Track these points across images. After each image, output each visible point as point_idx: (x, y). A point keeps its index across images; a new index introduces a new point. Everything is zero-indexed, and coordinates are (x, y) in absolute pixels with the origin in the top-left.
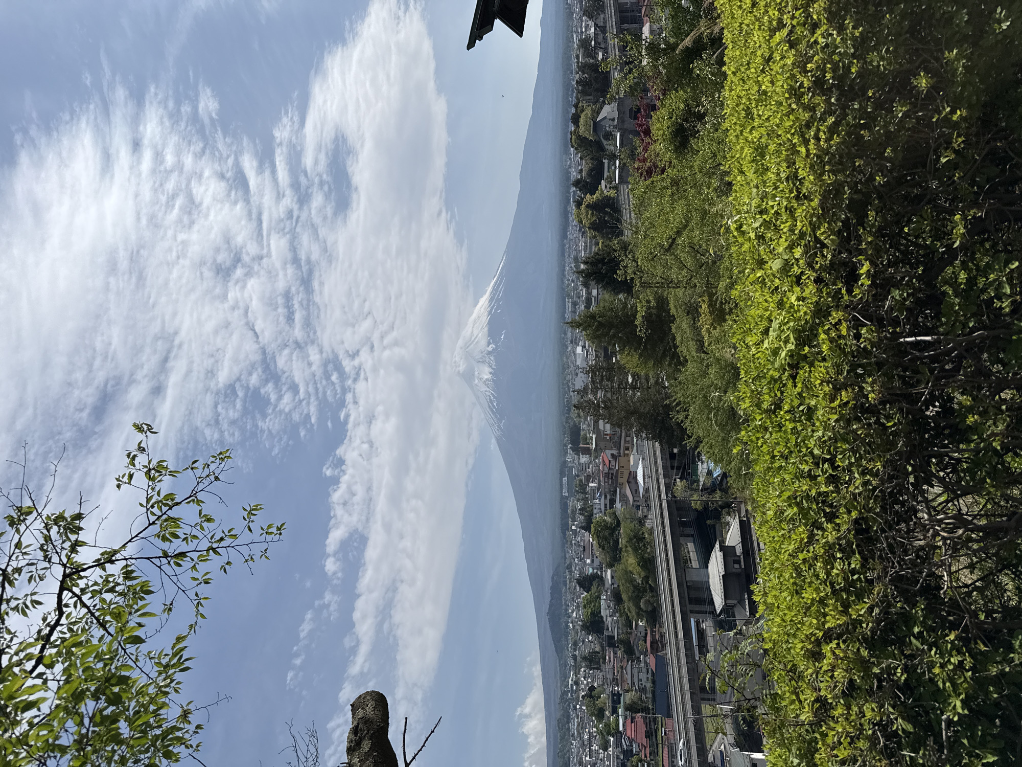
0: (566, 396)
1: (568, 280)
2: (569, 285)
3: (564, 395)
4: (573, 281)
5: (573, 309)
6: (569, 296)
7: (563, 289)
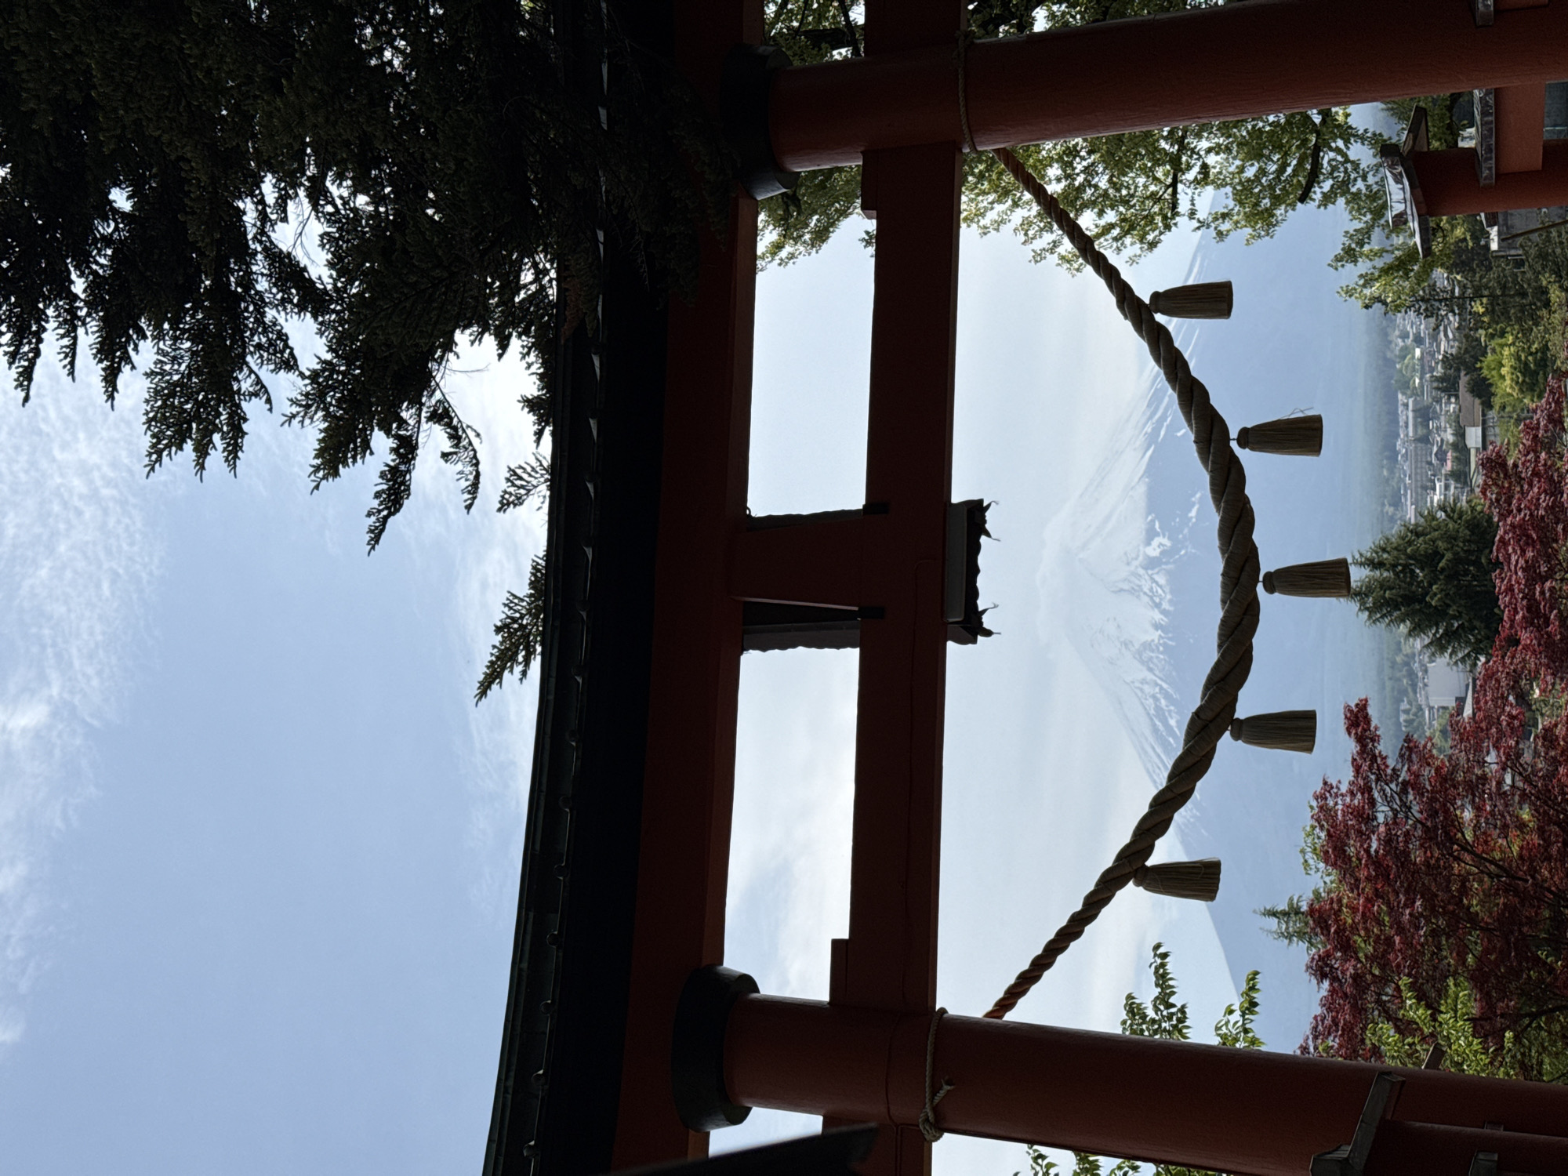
0: (1404, 706)
1: (1404, 336)
2: (1406, 351)
3: (1399, 701)
4: (1419, 341)
5: (1421, 432)
6: (1405, 385)
7: (1388, 363)
